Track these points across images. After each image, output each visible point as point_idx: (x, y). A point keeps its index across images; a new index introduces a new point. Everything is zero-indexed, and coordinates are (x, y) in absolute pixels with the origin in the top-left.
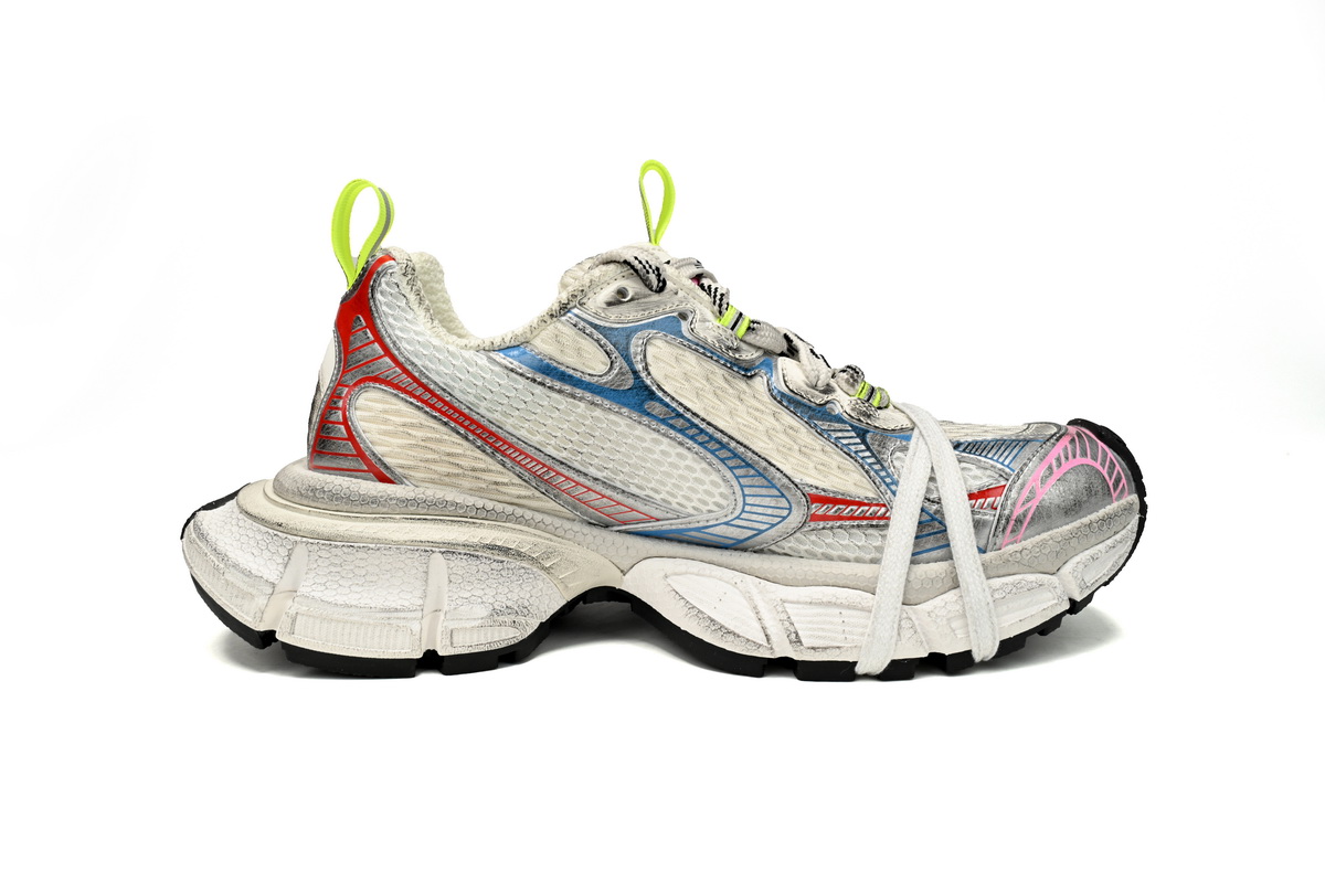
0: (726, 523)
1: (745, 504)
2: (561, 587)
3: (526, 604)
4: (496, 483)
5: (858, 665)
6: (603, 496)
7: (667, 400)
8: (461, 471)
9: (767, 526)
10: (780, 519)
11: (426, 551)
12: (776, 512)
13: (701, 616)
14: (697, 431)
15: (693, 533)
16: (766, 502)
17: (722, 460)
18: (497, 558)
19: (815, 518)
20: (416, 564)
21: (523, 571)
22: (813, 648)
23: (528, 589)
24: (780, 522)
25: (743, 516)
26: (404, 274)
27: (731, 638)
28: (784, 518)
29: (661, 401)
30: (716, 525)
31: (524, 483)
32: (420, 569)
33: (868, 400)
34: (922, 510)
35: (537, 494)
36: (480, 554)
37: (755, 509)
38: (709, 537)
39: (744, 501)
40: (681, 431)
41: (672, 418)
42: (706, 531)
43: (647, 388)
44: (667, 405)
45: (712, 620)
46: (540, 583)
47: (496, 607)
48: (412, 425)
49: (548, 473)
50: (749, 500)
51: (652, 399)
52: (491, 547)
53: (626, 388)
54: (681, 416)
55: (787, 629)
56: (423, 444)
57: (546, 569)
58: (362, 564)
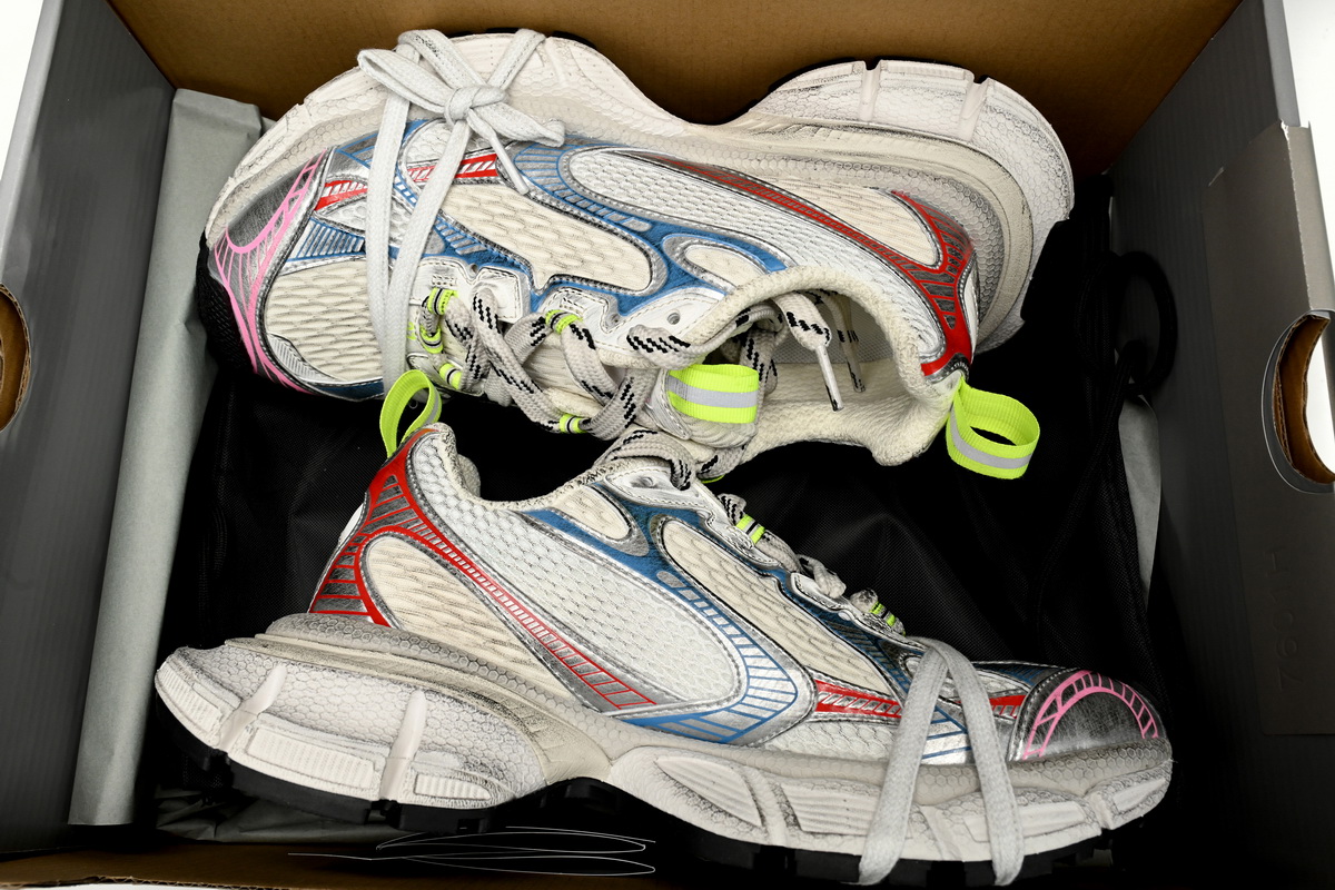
0: (728, 709)
1: (749, 687)
2: (542, 760)
3: (503, 767)
4: (494, 641)
5: (862, 859)
6: (602, 670)
7: (679, 570)
8: (461, 622)
9: (770, 714)
10: (785, 705)
11: (409, 686)
12: (780, 697)
13: (691, 794)
14: (706, 605)
15: (691, 722)
16: (771, 684)
17: (729, 637)
18: (481, 708)
19: (821, 707)
20: (396, 700)
21: (505, 730)
22: (812, 833)
23: (508, 752)
24: (785, 709)
25: (747, 700)
26: (444, 441)
27: (721, 817)
28: (790, 704)
29: (674, 572)
30: (717, 711)
31: (523, 647)
32: (399, 706)
33: (883, 617)
34: (936, 709)
35: (535, 661)
36: (464, 700)
37: (758, 693)
38: (708, 727)
39: (748, 683)
40: (691, 602)
41: (683, 589)
42: (705, 718)
43: (661, 558)
44: (680, 577)
45: (702, 798)
46: (521, 749)
47: (470, 760)
48: (422, 571)
49: (550, 638)
50: (754, 682)
51: (665, 569)
52: (478, 696)
53: (641, 555)
54: (692, 588)
55: (784, 811)
56: (429, 590)
57: (532, 735)
58: (339, 691)
